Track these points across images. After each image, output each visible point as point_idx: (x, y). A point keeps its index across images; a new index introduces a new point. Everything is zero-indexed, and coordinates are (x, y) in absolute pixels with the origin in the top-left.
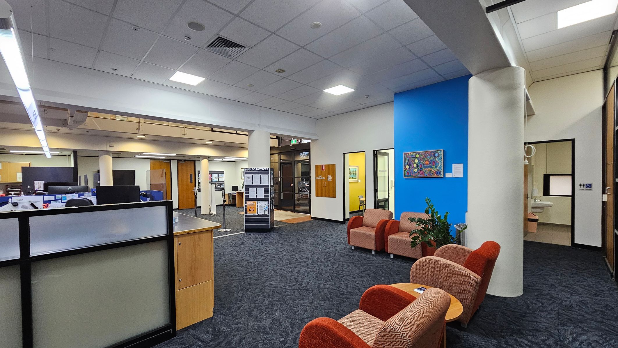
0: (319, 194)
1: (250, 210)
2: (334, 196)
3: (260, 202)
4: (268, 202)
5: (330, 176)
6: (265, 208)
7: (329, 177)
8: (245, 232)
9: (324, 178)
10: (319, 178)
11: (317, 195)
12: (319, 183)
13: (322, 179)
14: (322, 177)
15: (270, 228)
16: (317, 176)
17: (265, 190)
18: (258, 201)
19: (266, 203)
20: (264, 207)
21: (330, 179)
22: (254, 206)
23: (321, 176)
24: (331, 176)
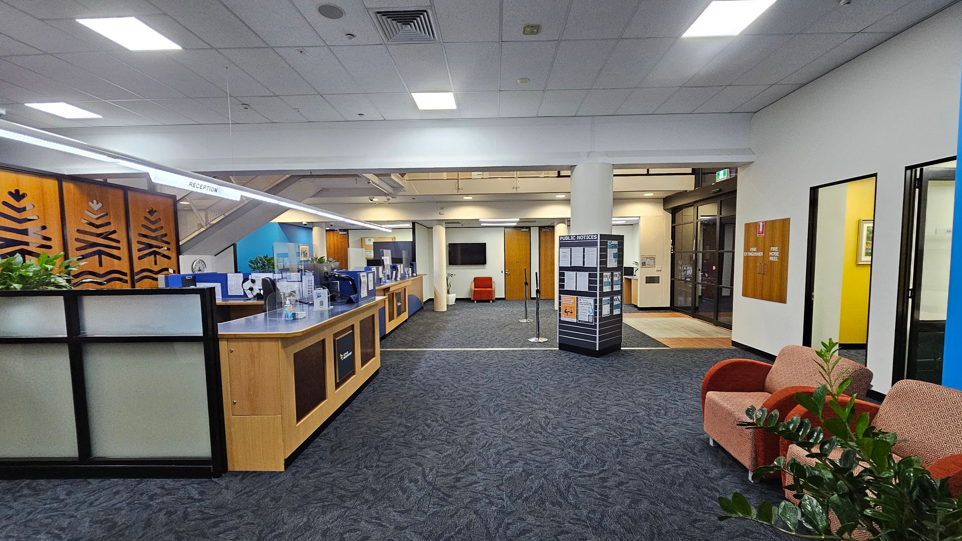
0: (750, 291)
1: (565, 312)
2: (782, 299)
3: (582, 299)
4: (596, 300)
5: (775, 249)
6: (589, 311)
7: (772, 251)
8: (558, 349)
9: (760, 254)
10: (750, 254)
11: (745, 294)
12: (751, 265)
13: (758, 256)
14: (757, 251)
15: (597, 349)
16: (747, 249)
17: (590, 276)
18: (578, 297)
19: (591, 300)
20: (588, 309)
21: (774, 255)
22: (573, 305)
23: (754, 249)
24: (779, 249)
